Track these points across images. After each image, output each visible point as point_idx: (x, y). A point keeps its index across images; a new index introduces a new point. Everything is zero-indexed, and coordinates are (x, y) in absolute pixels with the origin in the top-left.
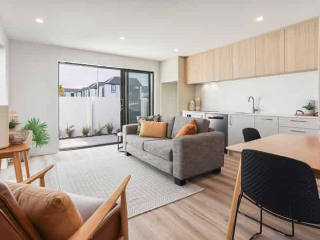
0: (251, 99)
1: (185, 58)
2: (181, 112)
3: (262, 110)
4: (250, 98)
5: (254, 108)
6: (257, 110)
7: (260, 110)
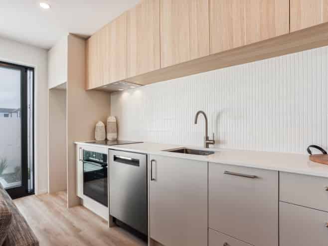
0: (201, 116)
1: (85, 39)
2: (75, 145)
3: (224, 142)
4: (198, 114)
5: (207, 138)
6: (213, 142)
7: (219, 142)
